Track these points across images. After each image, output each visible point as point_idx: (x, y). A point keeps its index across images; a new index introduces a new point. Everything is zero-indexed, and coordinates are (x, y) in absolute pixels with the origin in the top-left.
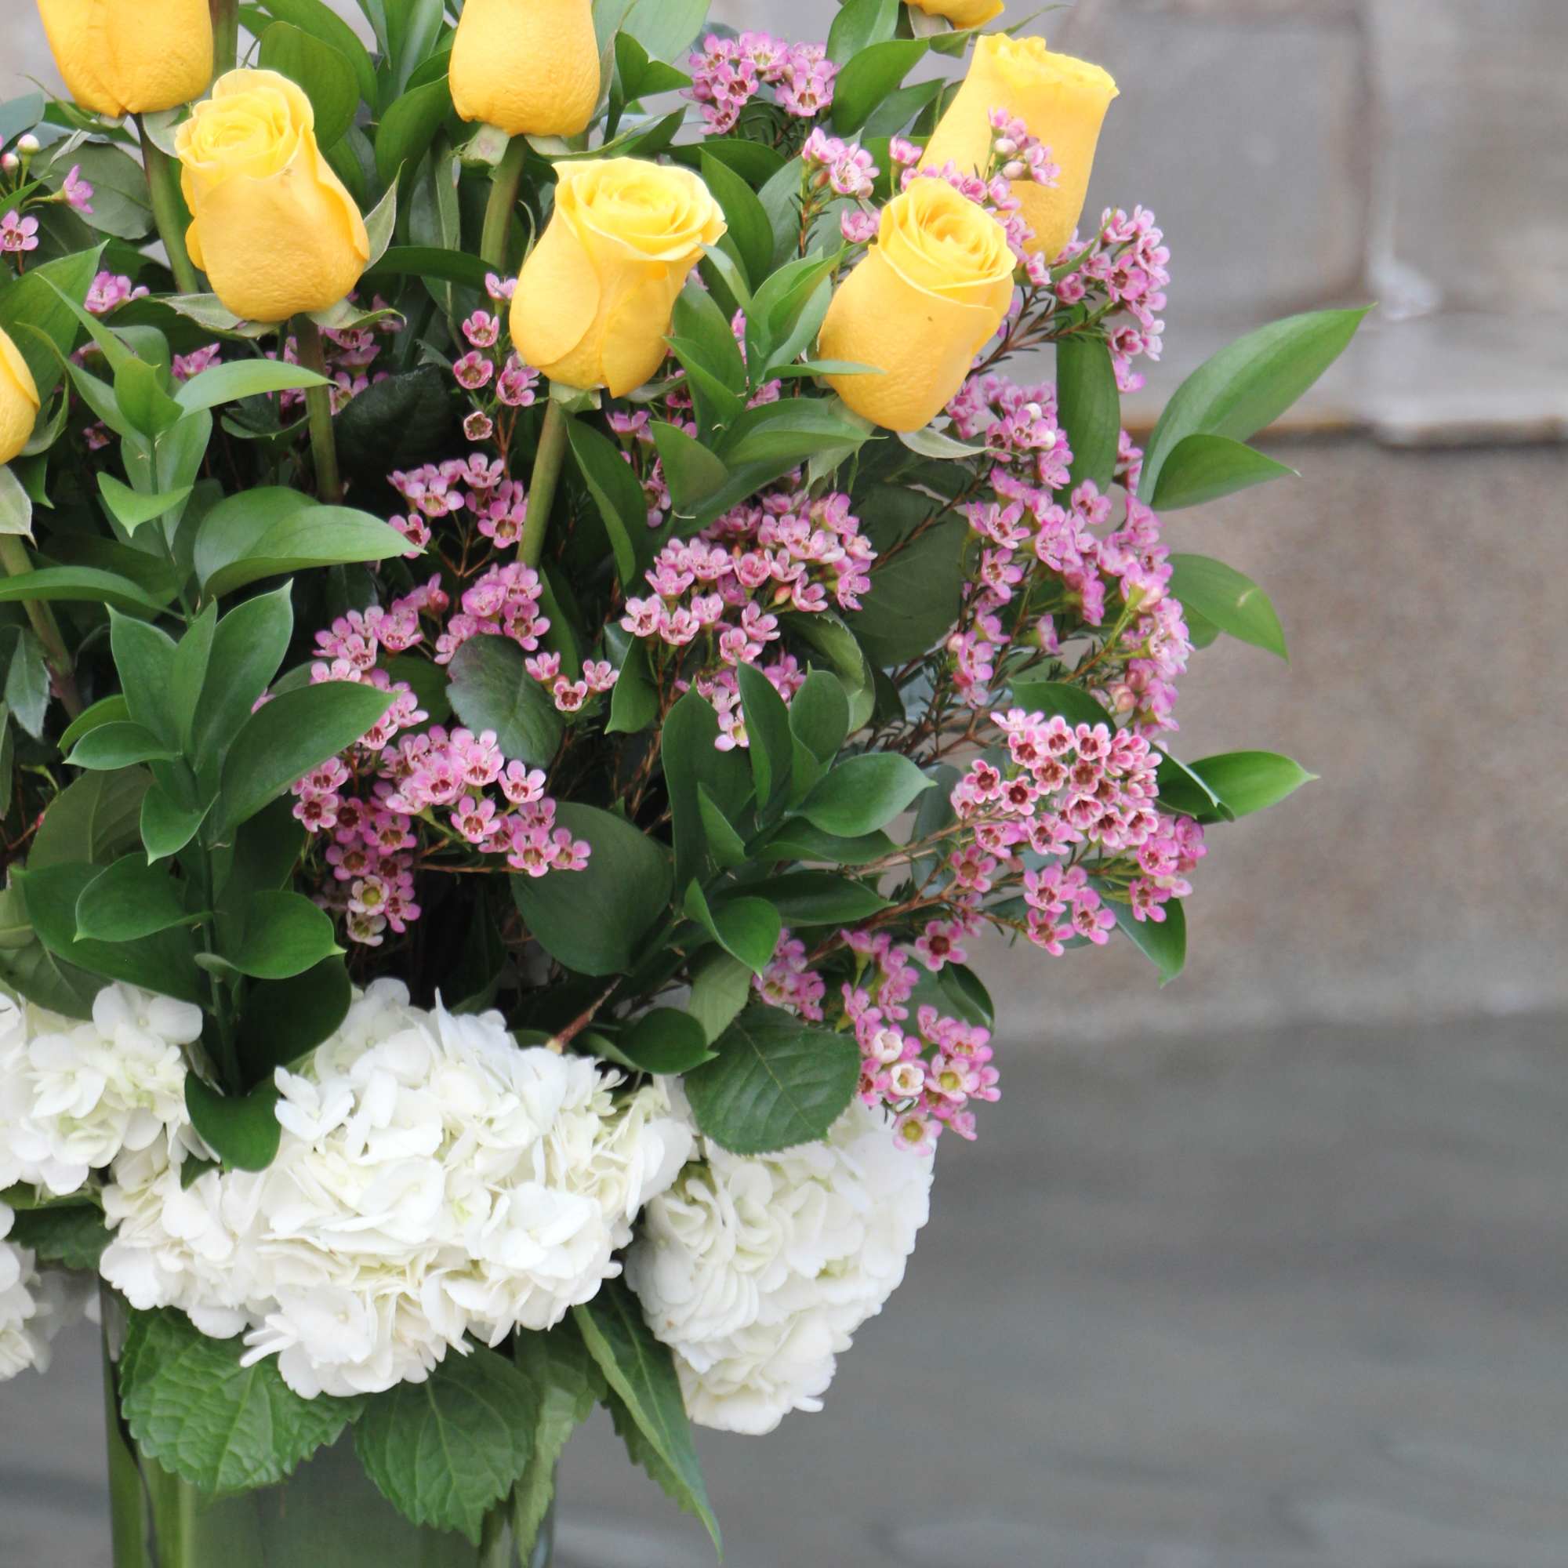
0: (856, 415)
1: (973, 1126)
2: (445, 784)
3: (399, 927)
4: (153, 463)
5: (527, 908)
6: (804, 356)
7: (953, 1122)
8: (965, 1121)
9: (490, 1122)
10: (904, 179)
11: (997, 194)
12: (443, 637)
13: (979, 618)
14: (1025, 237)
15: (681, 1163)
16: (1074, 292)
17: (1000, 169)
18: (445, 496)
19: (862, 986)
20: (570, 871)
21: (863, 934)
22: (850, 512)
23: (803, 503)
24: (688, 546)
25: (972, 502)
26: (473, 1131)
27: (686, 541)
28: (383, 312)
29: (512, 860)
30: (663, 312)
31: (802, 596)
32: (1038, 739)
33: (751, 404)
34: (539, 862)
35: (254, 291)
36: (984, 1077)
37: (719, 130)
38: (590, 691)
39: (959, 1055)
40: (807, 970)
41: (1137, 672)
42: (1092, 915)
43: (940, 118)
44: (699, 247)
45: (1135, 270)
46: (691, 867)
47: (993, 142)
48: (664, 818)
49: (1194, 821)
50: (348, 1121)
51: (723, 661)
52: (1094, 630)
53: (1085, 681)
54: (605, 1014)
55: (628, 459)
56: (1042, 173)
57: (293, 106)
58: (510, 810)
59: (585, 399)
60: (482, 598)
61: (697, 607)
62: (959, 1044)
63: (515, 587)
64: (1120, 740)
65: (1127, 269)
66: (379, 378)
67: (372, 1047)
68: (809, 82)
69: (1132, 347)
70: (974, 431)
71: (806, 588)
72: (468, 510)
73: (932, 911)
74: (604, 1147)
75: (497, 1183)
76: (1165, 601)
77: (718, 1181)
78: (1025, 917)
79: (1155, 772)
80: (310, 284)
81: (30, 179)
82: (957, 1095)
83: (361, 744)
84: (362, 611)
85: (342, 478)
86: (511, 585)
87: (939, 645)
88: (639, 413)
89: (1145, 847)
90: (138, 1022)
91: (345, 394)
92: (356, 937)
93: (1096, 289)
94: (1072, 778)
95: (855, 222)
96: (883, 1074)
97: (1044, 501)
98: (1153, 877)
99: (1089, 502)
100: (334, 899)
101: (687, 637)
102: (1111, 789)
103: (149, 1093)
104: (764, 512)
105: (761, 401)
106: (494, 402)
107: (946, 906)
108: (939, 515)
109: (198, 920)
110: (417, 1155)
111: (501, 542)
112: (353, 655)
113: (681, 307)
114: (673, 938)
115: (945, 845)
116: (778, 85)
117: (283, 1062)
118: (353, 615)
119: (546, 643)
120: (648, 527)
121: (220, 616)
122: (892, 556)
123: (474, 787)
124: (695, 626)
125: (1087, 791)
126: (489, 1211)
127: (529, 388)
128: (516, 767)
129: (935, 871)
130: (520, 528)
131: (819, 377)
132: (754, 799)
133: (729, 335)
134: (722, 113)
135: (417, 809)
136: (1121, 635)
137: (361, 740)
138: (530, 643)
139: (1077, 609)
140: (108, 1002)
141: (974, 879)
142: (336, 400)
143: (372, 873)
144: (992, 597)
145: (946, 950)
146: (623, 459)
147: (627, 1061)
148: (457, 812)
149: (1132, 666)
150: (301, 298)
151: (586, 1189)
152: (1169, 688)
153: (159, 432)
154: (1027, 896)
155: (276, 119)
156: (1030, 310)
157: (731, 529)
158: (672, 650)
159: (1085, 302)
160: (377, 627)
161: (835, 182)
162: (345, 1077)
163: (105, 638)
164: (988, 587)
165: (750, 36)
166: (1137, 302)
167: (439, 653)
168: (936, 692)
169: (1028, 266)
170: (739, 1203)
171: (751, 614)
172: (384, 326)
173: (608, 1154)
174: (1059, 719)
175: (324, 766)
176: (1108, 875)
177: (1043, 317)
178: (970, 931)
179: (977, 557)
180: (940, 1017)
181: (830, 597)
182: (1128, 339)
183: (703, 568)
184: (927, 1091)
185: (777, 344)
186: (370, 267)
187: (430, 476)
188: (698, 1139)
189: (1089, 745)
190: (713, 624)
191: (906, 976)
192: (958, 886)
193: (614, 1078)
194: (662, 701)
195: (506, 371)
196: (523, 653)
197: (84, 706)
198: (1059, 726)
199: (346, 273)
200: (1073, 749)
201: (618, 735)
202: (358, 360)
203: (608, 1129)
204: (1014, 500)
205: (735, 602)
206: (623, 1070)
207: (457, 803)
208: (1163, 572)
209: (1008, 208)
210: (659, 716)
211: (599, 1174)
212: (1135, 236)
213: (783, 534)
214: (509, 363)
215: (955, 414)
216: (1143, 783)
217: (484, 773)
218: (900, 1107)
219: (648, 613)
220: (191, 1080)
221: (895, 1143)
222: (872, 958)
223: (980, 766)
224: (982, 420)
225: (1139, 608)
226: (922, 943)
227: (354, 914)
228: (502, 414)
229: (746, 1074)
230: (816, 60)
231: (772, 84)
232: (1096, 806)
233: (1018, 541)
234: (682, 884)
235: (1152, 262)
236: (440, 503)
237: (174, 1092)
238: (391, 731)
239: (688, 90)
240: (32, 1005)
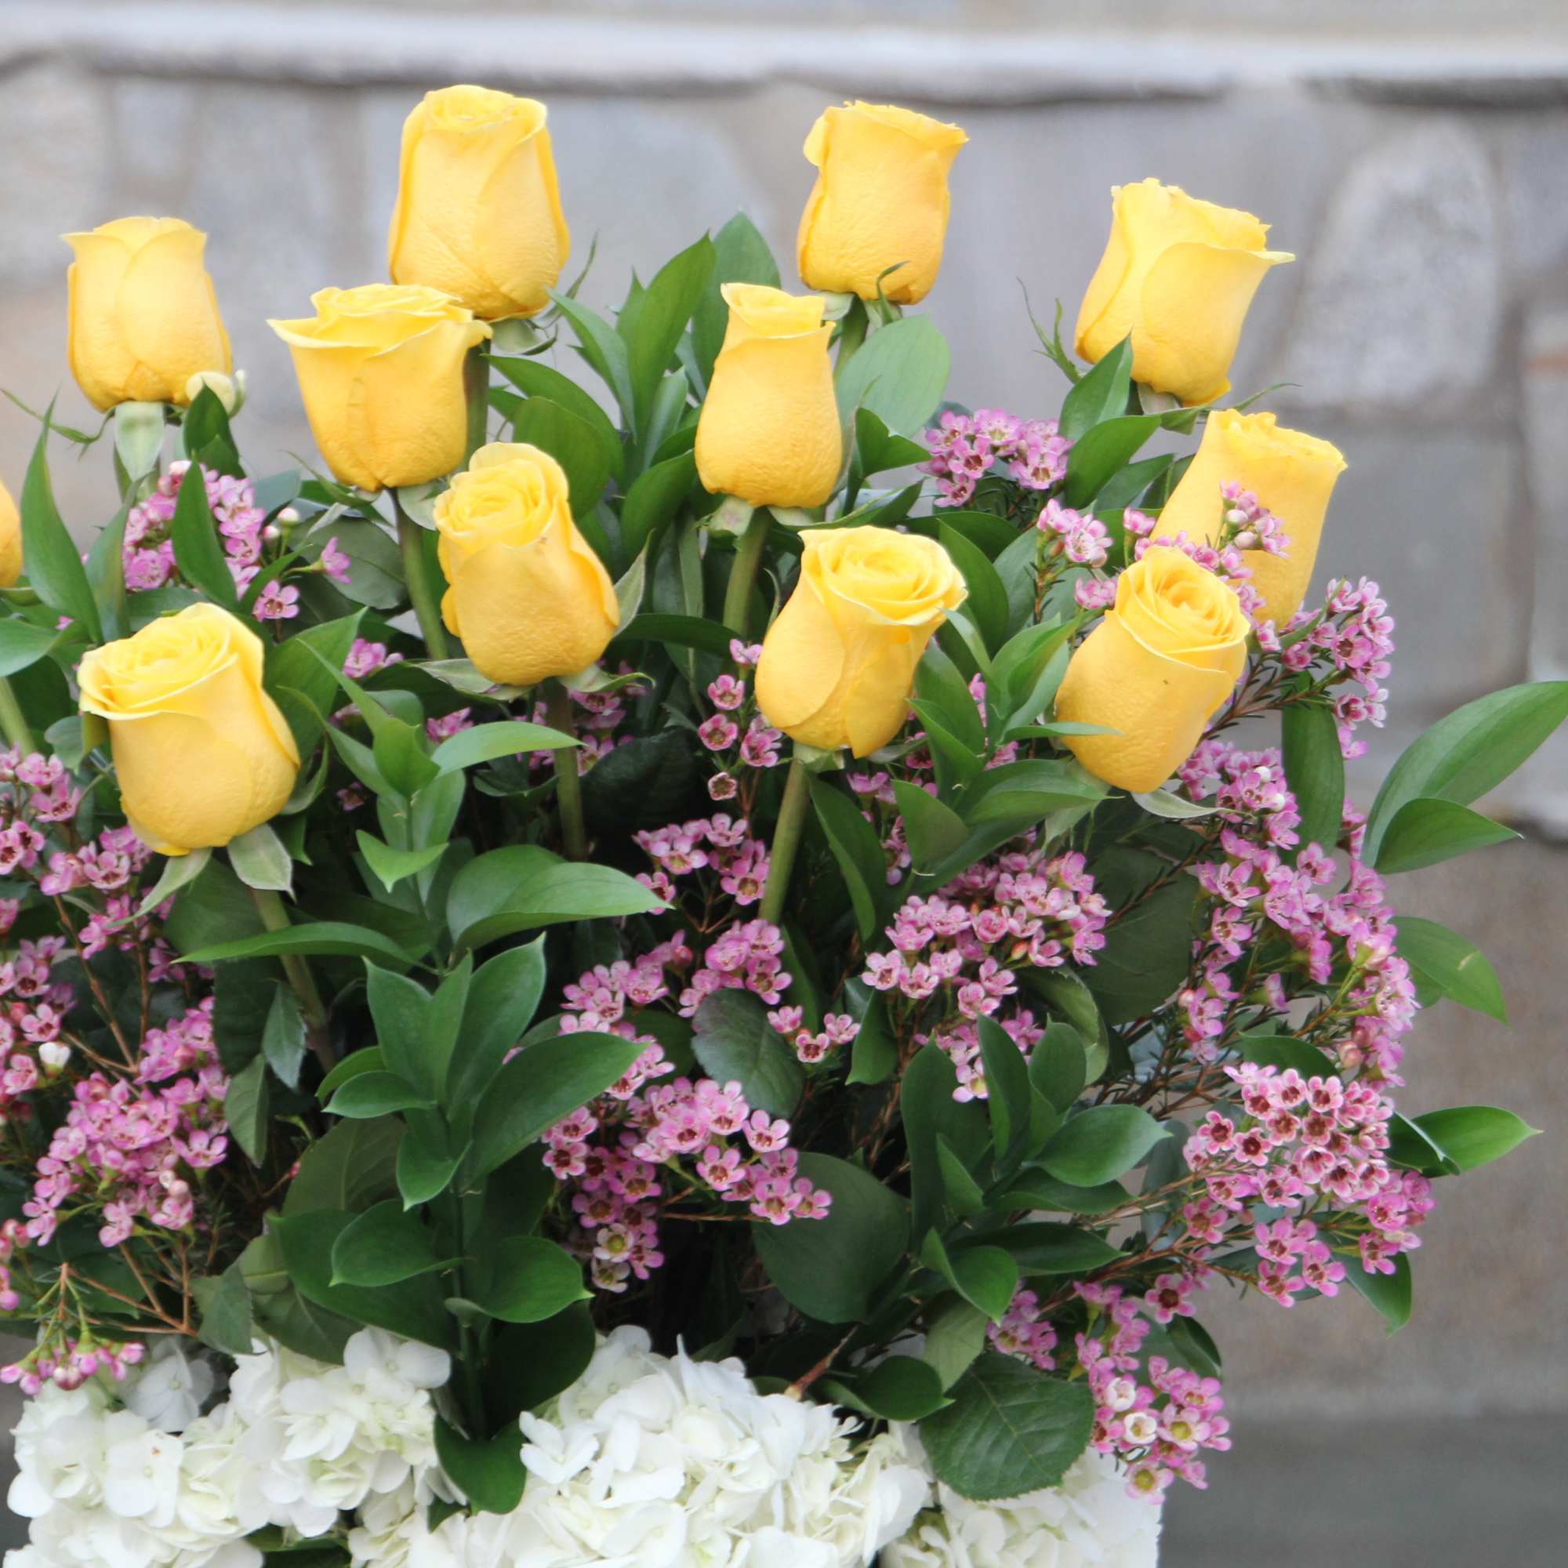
0: (1093, 776)
1: (1204, 1475)
2: (691, 1134)
3: (643, 1274)
4: (409, 821)
5: (767, 1255)
6: (1041, 719)
7: (1184, 1471)
8: (1195, 1470)
9: (731, 1466)
10: (1138, 549)
11: (1229, 563)
12: (688, 991)
13: (1209, 975)
14: (1256, 605)
15: (916, 1509)
16: (1301, 660)
17: (1232, 539)
18: (688, 854)
19: (1095, 1336)
20: (810, 1220)
21: (1095, 1286)
22: (1086, 870)
23: (1039, 862)
24: (926, 903)
25: (1203, 863)
26: (714, 1475)
27: (925, 898)
28: (632, 678)
29: (755, 1208)
30: (906, 675)
31: (1040, 952)
32: (1271, 1091)
33: (989, 766)
34: (780, 1211)
35: (508, 655)
36: (1215, 1427)
37: (955, 503)
38: (833, 1045)
39: (1190, 1405)
40: (1039, 1321)
41: (1363, 1028)
42: (1322, 1268)
43: (1171, 493)
44: (941, 612)
45: (1360, 638)
46: (928, 1218)
47: (1225, 513)
48: (902, 1169)
49: (1421, 1175)
50: (594, 1466)
51: (962, 1015)
52: (1322, 990)
53: (1312, 1038)
54: (842, 1362)
55: (869, 818)
56: (1272, 542)
57: (548, 479)
58: (754, 1159)
59: (829, 760)
60: (726, 953)
61: (936, 963)
62: (1190, 1394)
63: (757, 943)
64: (1352, 1093)
65: (1353, 638)
66: (625, 741)
67: (614, 1393)
68: (1042, 456)
69: (1356, 714)
70: (1205, 793)
71: (1042, 944)
72: (711, 869)
73: (1162, 1264)
74: (841, 1494)
75: (736, 1527)
76: (1392, 960)
77: (952, 1527)
78: (1256, 1269)
79: (1386, 1125)
80: (561, 648)
81: (289, 551)
82: (1189, 1445)
83: (608, 1094)
84: (608, 965)
85: (589, 837)
86: (753, 941)
87: (1170, 1001)
88: (880, 774)
89: (1374, 1202)
90: (387, 1365)
91: (592, 757)
92: (601, 1284)
93: (1321, 657)
94: (1305, 1130)
95: (1089, 590)
96: (1116, 1423)
97: (1273, 861)
98: (1382, 1231)
99: (1314, 864)
100: (579, 1247)
101: (926, 991)
102: (1342, 1141)
103: (398, 1436)
104: (1002, 871)
105: (999, 763)
106: (739, 762)
107: (1176, 1259)
108: (1169, 875)
109: (448, 1266)
110: (659, 1498)
111: (743, 900)
112: (600, 1009)
113: (923, 671)
114: (909, 1288)
115: (1175, 1197)
116: (1011, 460)
117: (528, 1408)
118: (600, 970)
119: (788, 998)
120: (888, 886)
121: (475, 968)
122: (1126, 912)
123: (719, 1137)
124: (935, 980)
125: (1319, 1142)
126: (729, 1554)
127: (771, 750)
128: (762, 1117)
129: (1167, 1223)
130: (762, 886)
131: (1055, 738)
132: (992, 1149)
133: (968, 698)
134: (958, 486)
135: (663, 1158)
136: (1348, 992)
137: (609, 1090)
138: (772, 997)
139: (1304, 967)
140: (359, 1347)
141: (1205, 1231)
142: (583, 762)
143: (616, 1221)
144: (1221, 956)
145: (1175, 1304)
146: (863, 818)
147: (864, 1408)
148: (702, 1160)
149: (1358, 1023)
150: (551, 662)
151: (825, 1533)
152: (1395, 1045)
153: (415, 790)
154: (1258, 1248)
155: (531, 490)
156: (1256, 678)
157: (969, 886)
158: (912, 1003)
159: (1310, 670)
160: (624, 981)
161: (1070, 551)
162: (589, 1421)
163: (361, 992)
164: (1218, 945)
165: (985, 412)
166: (1362, 670)
167: (683, 1007)
168: (1166, 1048)
169: (1259, 633)
170: (973, 1549)
171: (989, 970)
172: (630, 691)
173: (847, 1500)
174: (1292, 1072)
175: (572, 1116)
176: (1337, 1229)
177: (1269, 685)
178: (1198, 1284)
179: (1207, 916)
180: (1171, 1367)
181: (1066, 953)
182: (1353, 706)
183: (942, 924)
184: (1160, 1441)
185: (1016, 707)
186: (618, 632)
187: (675, 835)
188: (933, 1486)
189: (1323, 1098)
190: (952, 978)
191: (1137, 1327)
192: (1190, 1238)
193: (851, 1424)
194: (901, 1054)
195: (750, 733)
196: (767, 1008)
197: (339, 1059)
198: (1293, 1079)
199: (598, 640)
200: (1306, 1101)
201: (859, 1087)
202: (604, 724)
203: (846, 1475)
204: (1243, 860)
205: (972, 958)
206: (861, 1417)
207: (703, 1152)
208: (1387, 932)
209: (1239, 576)
210: (898, 1067)
211: (837, 1519)
212: (1361, 607)
213: (1020, 892)
214: (753, 726)
215: (1186, 777)
216: (1374, 1135)
217: (730, 1122)
218: (1132, 1456)
219: (888, 967)
220: (440, 1425)
221: (1127, 1491)
222: (1103, 1309)
223: (1215, 1117)
224: (1211, 784)
225: (1366, 966)
226: (1152, 1297)
227: (599, 1261)
228: (746, 774)
229: (981, 1423)
230: (1048, 437)
231: (1005, 459)
232: (1329, 1158)
233: (1247, 899)
234: (921, 1233)
235: (1377, 632)
236: (684, 862)
237: (422, 1435)
238: (639, 1082)
239: (924, 465)
240: (285, 1349)
